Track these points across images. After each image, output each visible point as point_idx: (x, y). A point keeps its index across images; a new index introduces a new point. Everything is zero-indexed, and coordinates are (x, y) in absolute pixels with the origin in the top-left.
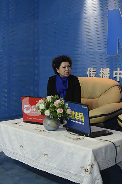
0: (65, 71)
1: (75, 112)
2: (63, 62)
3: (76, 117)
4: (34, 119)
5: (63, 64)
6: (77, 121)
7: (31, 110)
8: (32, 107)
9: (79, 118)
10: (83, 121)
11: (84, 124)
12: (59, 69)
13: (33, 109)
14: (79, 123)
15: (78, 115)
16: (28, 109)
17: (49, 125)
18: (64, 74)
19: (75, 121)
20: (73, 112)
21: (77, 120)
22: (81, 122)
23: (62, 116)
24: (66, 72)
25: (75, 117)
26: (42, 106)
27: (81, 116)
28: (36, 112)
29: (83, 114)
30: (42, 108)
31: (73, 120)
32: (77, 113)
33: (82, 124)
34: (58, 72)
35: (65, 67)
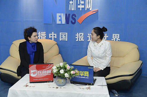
2: (34, 32)
3: (81, 74)
4: (40, 79)
5: (34, 34)
6: (82, 77)
7: (38, 73)
9: (84, 74)
10: (88, 76)
11: (88, 78)
13: (39, 72)
14: (84, 77)
15: (83, 73)
16: (34, 73)
17: (62, 83)
19: (79, 77)
20: (79, 71)
22: (86, 77)
25: (80, 74)
26: (62, 71)
27: (87, 74)
28: (42, 75)
29: (88, 72)
30: (63, 73)
31: (78, 76)
32: (83, 72)
33: (87, 78)
34: (29, 39)
35: (35, 36)
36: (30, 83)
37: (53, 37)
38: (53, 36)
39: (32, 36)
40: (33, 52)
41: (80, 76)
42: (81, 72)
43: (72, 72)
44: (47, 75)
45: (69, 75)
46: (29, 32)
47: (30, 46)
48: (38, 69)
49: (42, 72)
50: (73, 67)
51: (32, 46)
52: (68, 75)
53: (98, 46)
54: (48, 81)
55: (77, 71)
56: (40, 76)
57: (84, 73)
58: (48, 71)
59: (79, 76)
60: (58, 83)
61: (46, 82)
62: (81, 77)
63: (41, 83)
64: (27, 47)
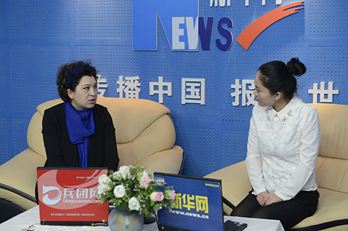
0: (89, 95)
1: (185, 195)
2: (84, 75)
3: (187, 203)
4: (69, 215)
5: (85, 80)
6: (189, 212)
7: (63, 196)
8: (65, 189)
9: (195, 206)
10: (207, 212)
11: (207, 217)
12: (73, 89)
13: (68, 193)
14: (195, 215)
15: (191, 201)
16: (52, 195)
17: (127, 227)
18: (85, 101)
19: (182, 213)
20: (180, 195)
21: (189, 209)
22: (201, 213)
23: (163, 207)
24: (91, 98)
25: (182, 203)
26: (120, 191)
27: (202, 203)
28: (74, 201)
29: (206, 198)
30: (121, 196)
31: (179, 210)
32: (191, 196)
33: (203, 216)
34: (71, 96)
35: (88, 88)
36: (42, 224)
37: (161, 92)
38: (161, 88)
39: (78, 88)
40: (85, 138)
41: (185, 210)
42: (186, 197)
43: (154, 196)
44: (87, 202)
45: (141, 203)
46: (71, 75)
47: (77, 117)
48: (62, 182)
49: (75, 194)
50: (163, 181)
51: (83, 120)
52: (138, 205)
53: (276, 119)
54: (95, 222)
55: (171, 194)
56: (69, 203)
57: (194, 201)
58: (91, 189)
59: (181, 210)
60: (113, 226)
61: (88, 224)
62: (187, 214)
63: (72, 227)
64: (67, 120)
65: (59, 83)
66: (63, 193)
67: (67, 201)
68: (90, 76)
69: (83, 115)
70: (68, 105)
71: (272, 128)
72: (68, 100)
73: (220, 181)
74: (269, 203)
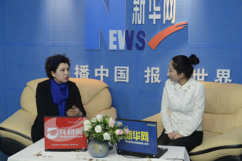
0: (64, 75)
1: (134, 131)
2: (61, 62)
3: (135, 136)
4: (63, 145)
5: (62, 66)
6: (137, 141)
7: (59, 133)
8: (61, 129)
9: (141, 137)
10: (148, 141)
11: (148, 144)
12: (55, 71)
13: (62, 132)
14: (140, 143)
15: (138, 135)
16: (53, 133)
17: (101, 151)
18: (62, 78)
19: (132, 142)
20: (131, 131)
21: (137, 140)
22: (144, 142)
23: (123, 138)
24: (66, 76)
25: (133, 136)
26: (98, 129)
27: (145, 136)
28: (66, 136)
29: (147, 133)
30: (99, 132)
31: (130, 140)
32: (138, 132)
33: (145, 144)
34: (54, 75)
35: (64, 70)
36: (46, 151)
37: (102, 75)
38: (102, 72)
39: (58, 70)
41: (134, 140)
42: (135, 132)
43: (117, 132)
44: (75, 137)
45: (111, 136)
46: (53, 63)
48: (59, 125)
49: (67, 132)
50: (121, 123)
51: (62, 89)
52: (109, 137)
54: (78, 149)
55: (127, 131)
56: (63, 138)
57: (140, 135)
58: (77, 129)
59: (132, 141)
60: (92, 150)
61: (74, 150)
62: (135, 142)
63: (64, 152)
64: (52, 90)
65: (46, 68)
66: (59, 132)
67: (62, 137)
68: (65, 63)
69: (61, 86)
70: (52, 80)
71: (177, 95)
72: (52, 78)
73: (156, 123)
74: (175, 138)
